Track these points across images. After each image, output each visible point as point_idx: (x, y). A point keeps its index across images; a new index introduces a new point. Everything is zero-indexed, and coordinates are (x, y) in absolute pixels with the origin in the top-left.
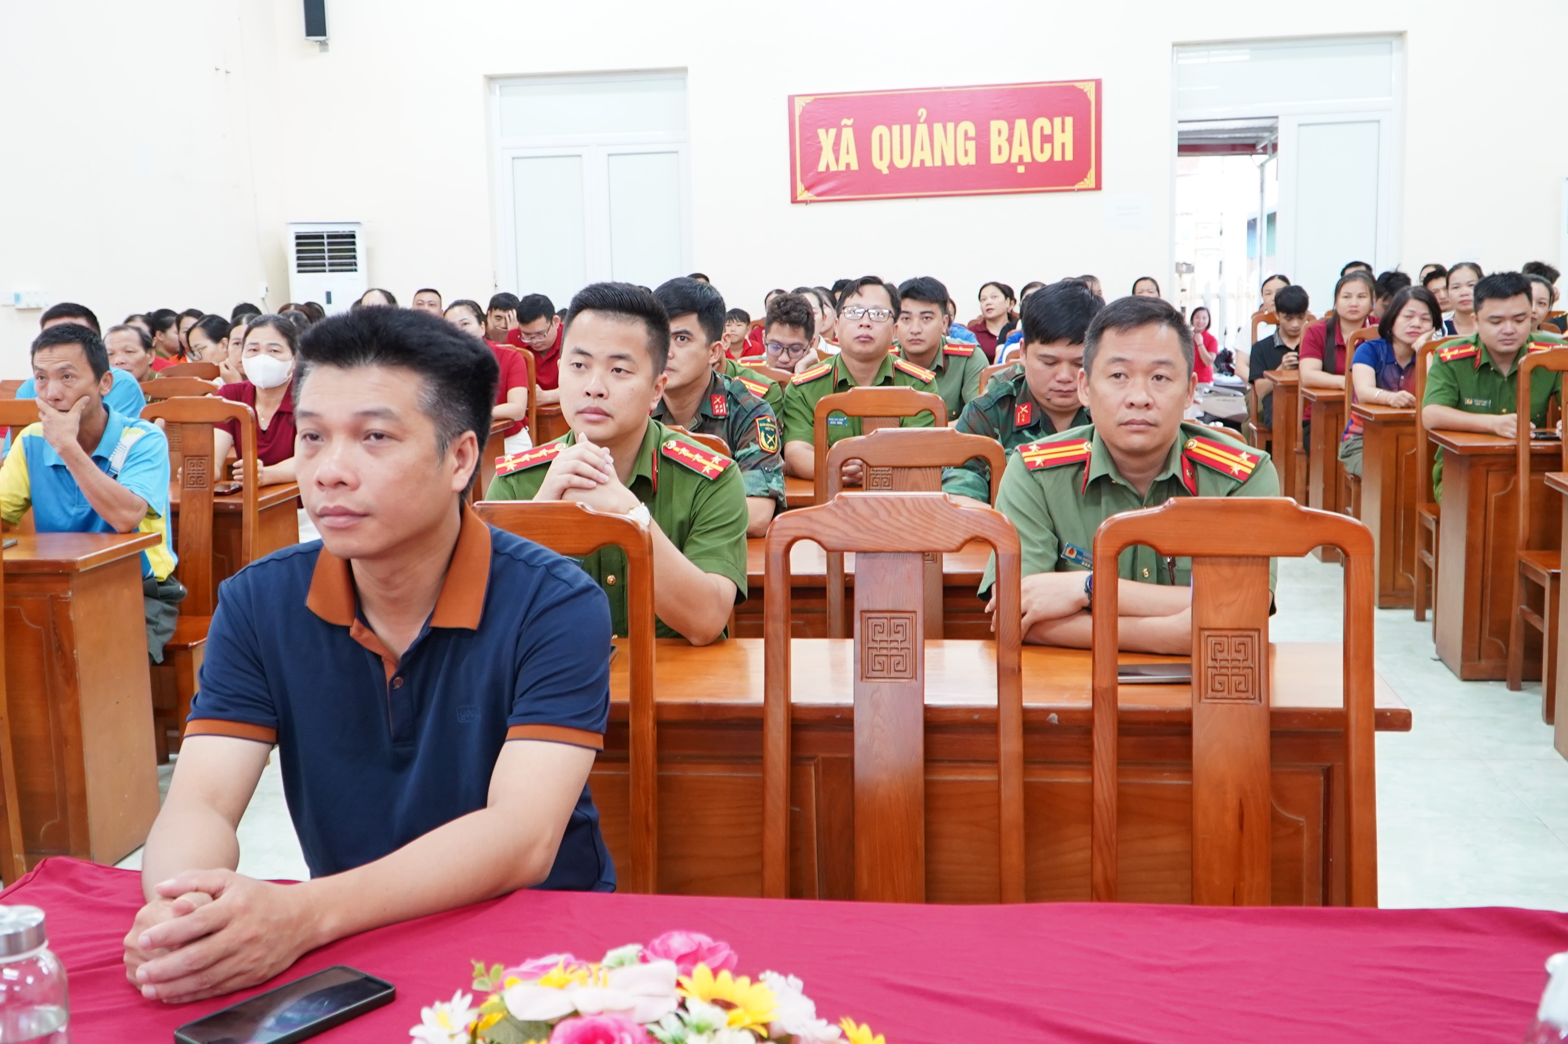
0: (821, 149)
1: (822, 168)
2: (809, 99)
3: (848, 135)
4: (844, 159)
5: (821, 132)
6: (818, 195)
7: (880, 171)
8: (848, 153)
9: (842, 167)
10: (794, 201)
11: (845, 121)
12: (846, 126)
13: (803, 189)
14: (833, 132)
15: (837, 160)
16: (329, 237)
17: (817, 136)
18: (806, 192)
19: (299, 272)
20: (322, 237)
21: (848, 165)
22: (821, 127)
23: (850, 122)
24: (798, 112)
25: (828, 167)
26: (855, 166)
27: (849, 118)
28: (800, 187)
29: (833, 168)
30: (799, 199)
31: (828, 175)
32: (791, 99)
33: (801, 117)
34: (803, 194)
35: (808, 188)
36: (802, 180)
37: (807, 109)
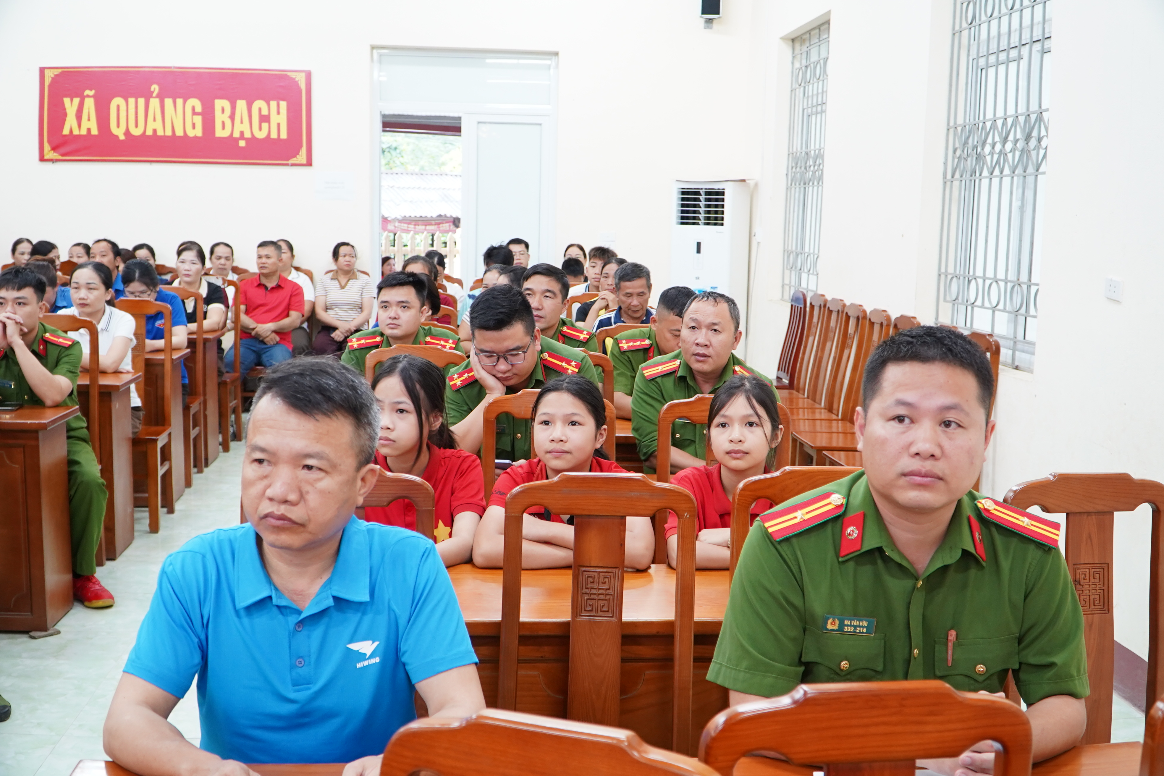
0: (65, 115)
1: (66, 131)
2: (57, 72)
3: (90, 104)
4: (85, 125)
5: (67, 101)
6: (63, 155)
7: (117, 137)
8: (89, 120)
9: (84, 132)
10: (42, 159)
11: (87, 92)
12: (88, 96)
13: (49, 149)
14: (76, 100)
15: (79, 125)
17: (63, 104)
18: (52, 152)
21: (89, 130)
22: (66, 96)
23: (91, 93)
24: (47, 81)
25: (71, 131)
26: (95, 132)
27: (91, 90)
28: (47, 147)
29: (76, 132)
30: (46, 157)
31: (72, 137)
32: (42, 71)
33: (49, 86)
34: (49, 154)
35: (54, 149)
36: (49, 142)
37: (55, 80)
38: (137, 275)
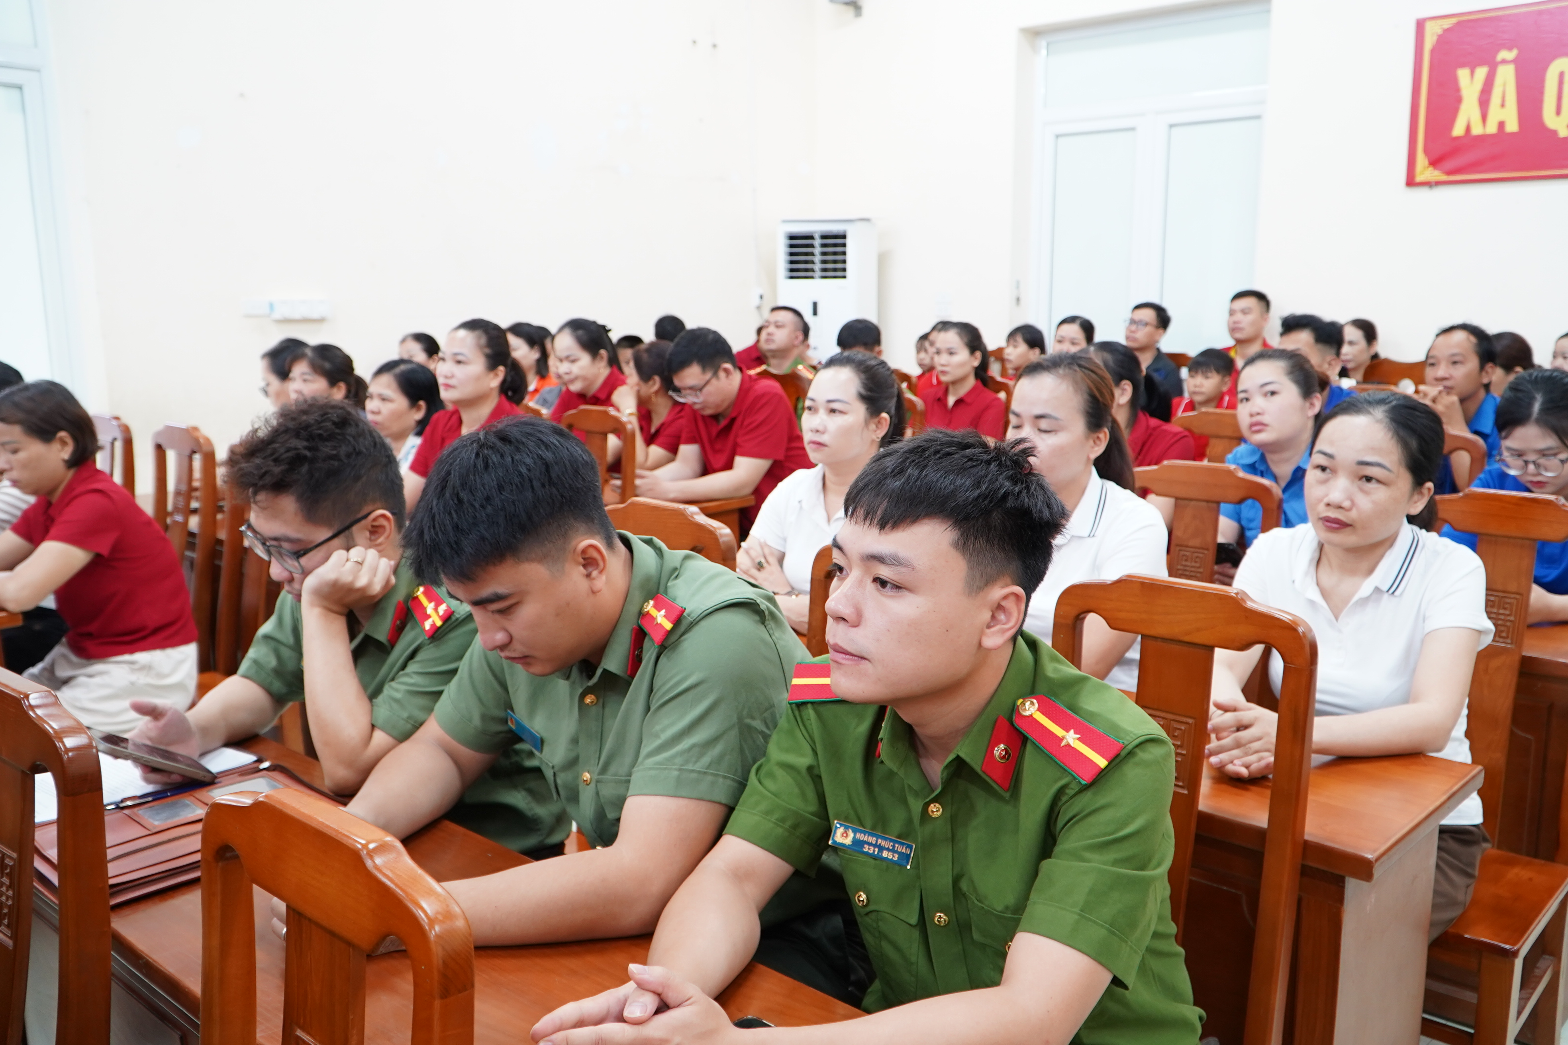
0: (1459, 100)
1: (1458, 130)
2: (1447, 24)
3: (1506, 76)
4: (1495, 114)
5: (1463, 74)
6: (1449, 173)
7: (1554, 133)
8: (1503, 105)
9: (1492, 128)
10: (1411, 182)
11: (1504, 55)
12: (1504, 62)
13: (1427, 162)
14: (1482, 72)
15: (1484, 117)
16: (824, 237)
17: (1455, 81)
18: (1431, 168)
19: (792, 278)
20: (811, 237)
21: (1501, 125)
22: (1463, 65)
23: (1510, 55)
24: (1429, 42)
25: (1468, 129)
26: (1512, 126)
27: (1510, 49)
28: (1421, 160)
29: (1477, 130)
30: (1419, 178)
31: (1470, 141)
32: (1420, 25)
33: (1433, 51)
34: (1423, 171)
35: (1434, 163)
36: (1426, 151)
37: (1443, 40)
38: (1537, 407)
